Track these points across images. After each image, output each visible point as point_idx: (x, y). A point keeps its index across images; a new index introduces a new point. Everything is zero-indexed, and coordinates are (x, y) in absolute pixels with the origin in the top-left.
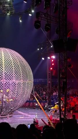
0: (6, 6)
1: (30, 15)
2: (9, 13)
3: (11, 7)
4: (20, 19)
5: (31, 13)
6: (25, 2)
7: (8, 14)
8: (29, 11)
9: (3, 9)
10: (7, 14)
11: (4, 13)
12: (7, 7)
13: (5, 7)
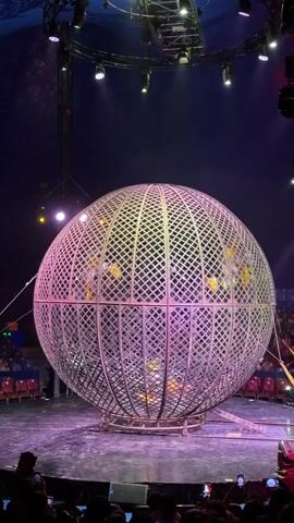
0: (174, 29)
1: (263, 58)
2: (184, 56)
3: (193, 32)
4: (224, 77)
5: (267, 52)
6: (245, 14)
7: (184, 60)
8: (260, 45)
9: (166, 42)
10: (178, 60)
11: (168, 55)
12: (180, 33)
13: (170, 33)
